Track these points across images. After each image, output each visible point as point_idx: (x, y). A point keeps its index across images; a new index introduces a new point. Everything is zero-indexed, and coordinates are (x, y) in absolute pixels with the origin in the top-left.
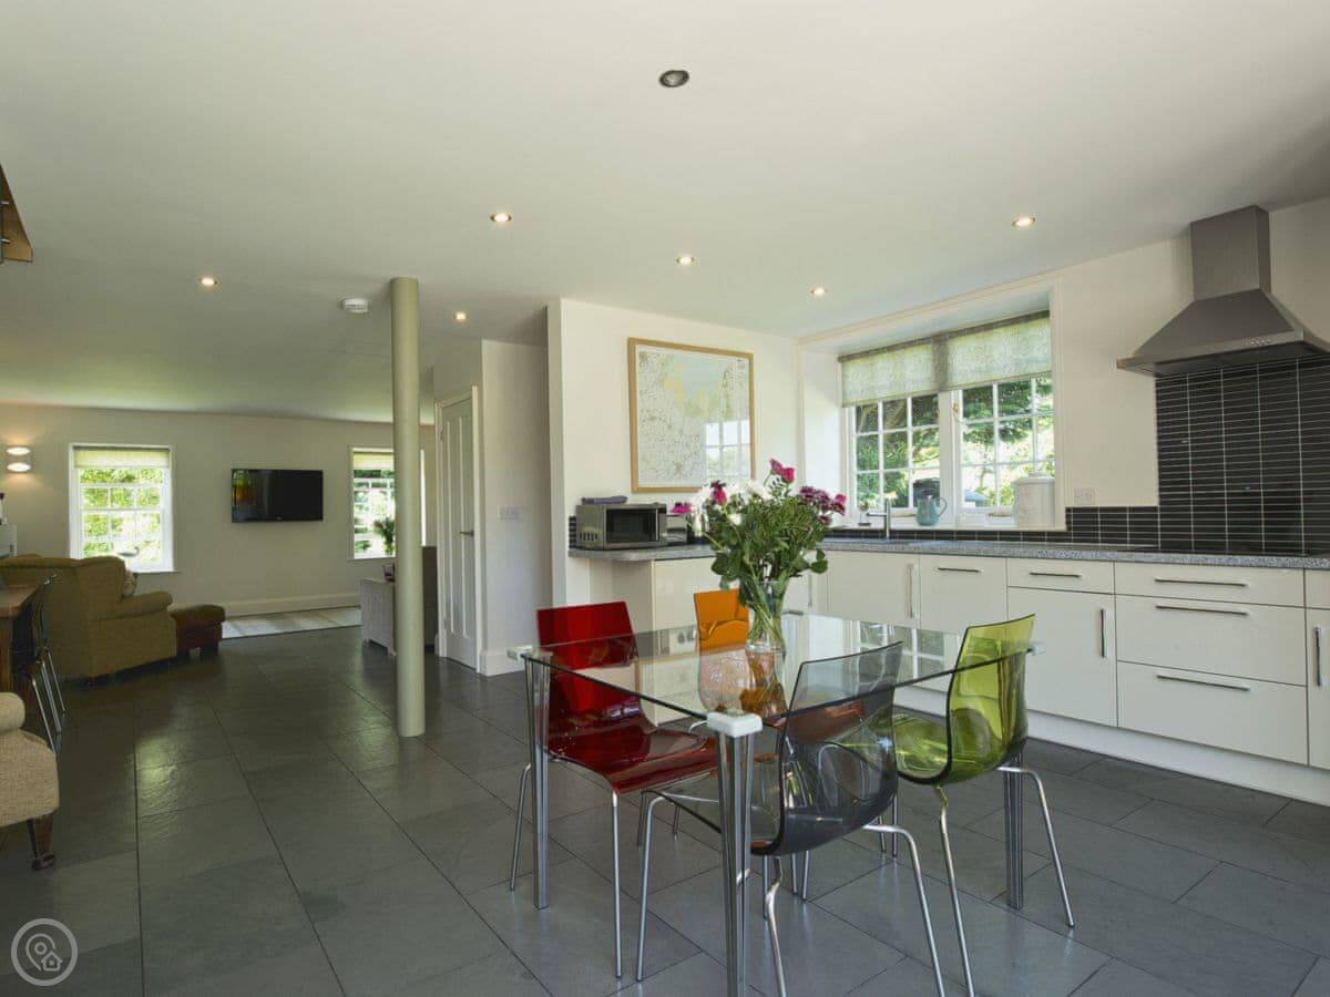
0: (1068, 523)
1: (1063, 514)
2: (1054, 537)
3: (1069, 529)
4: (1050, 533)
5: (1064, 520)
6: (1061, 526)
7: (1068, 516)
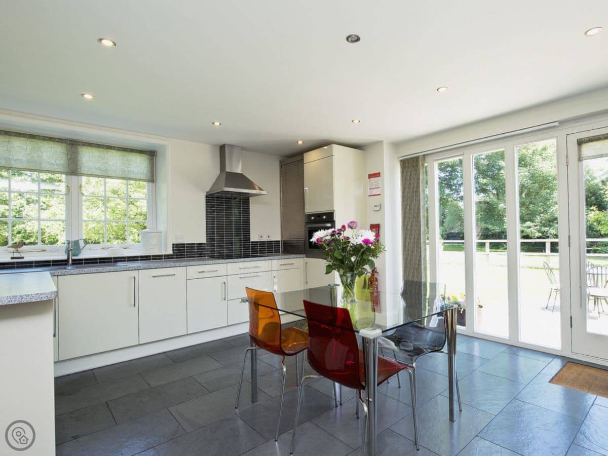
0: (173, 250)
1: (171, 246)
2: (168, 257)
3: (174, 253)
4: (165, 255)
5: (172, 249)
6: (170, 252)
7: (173, 247)
